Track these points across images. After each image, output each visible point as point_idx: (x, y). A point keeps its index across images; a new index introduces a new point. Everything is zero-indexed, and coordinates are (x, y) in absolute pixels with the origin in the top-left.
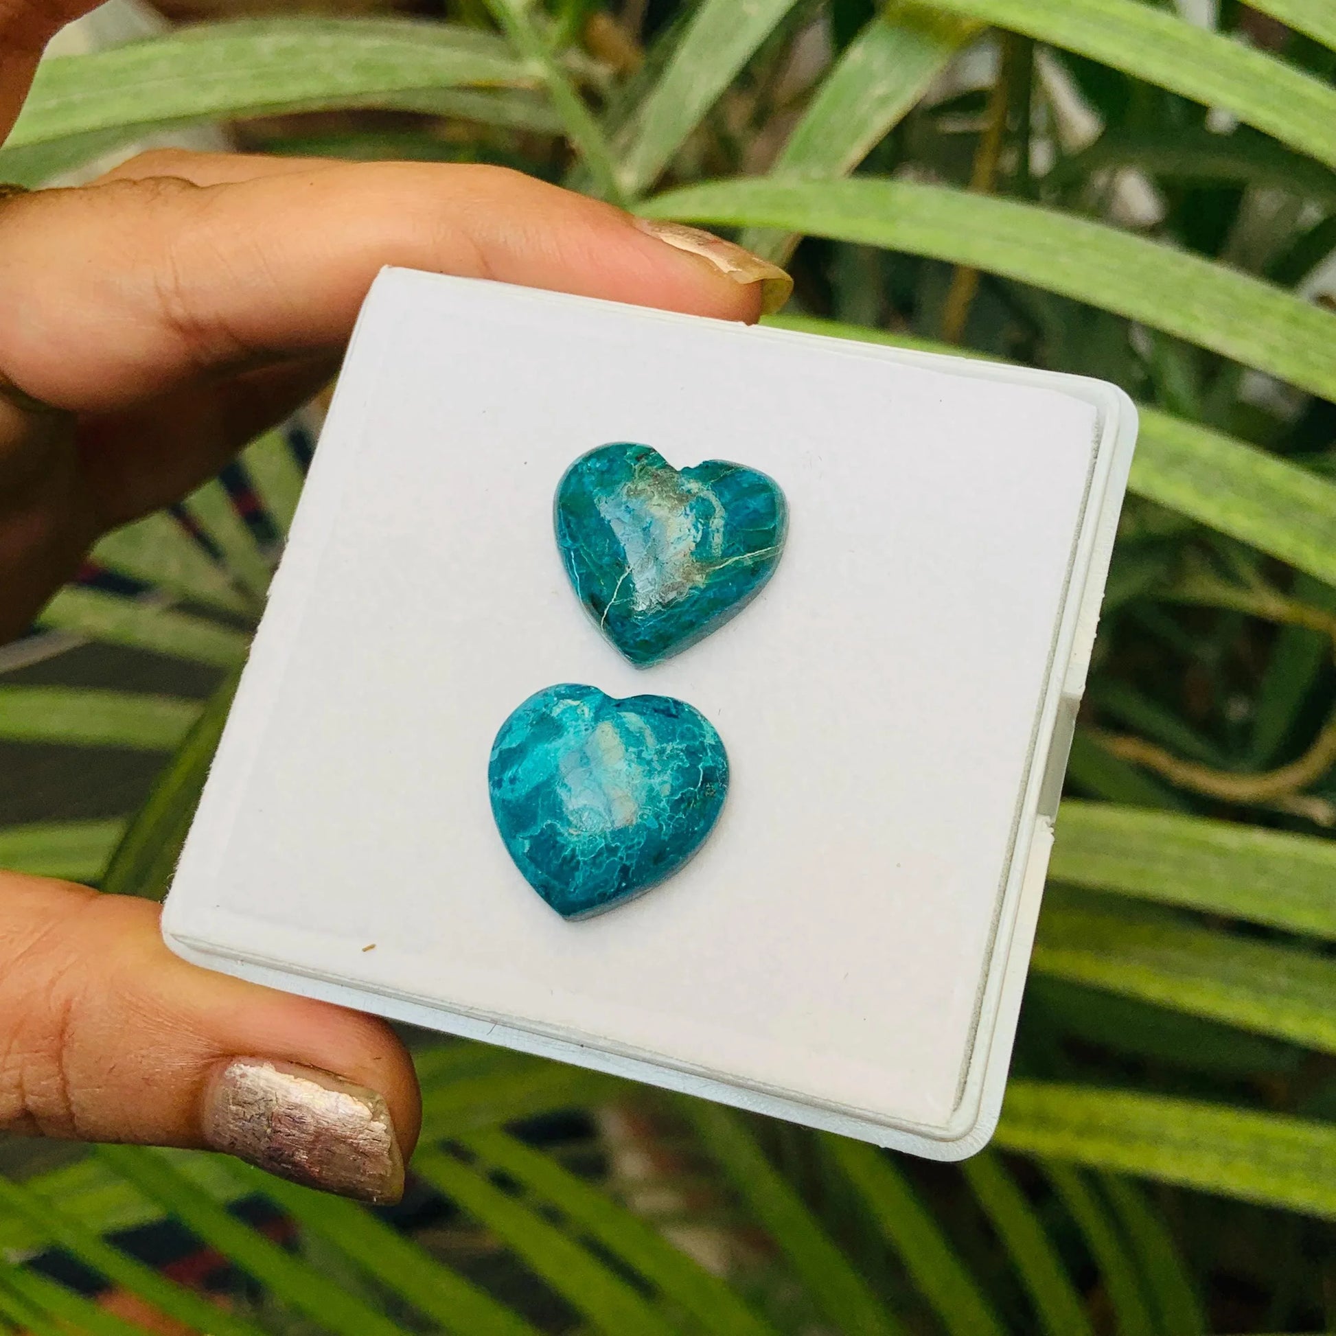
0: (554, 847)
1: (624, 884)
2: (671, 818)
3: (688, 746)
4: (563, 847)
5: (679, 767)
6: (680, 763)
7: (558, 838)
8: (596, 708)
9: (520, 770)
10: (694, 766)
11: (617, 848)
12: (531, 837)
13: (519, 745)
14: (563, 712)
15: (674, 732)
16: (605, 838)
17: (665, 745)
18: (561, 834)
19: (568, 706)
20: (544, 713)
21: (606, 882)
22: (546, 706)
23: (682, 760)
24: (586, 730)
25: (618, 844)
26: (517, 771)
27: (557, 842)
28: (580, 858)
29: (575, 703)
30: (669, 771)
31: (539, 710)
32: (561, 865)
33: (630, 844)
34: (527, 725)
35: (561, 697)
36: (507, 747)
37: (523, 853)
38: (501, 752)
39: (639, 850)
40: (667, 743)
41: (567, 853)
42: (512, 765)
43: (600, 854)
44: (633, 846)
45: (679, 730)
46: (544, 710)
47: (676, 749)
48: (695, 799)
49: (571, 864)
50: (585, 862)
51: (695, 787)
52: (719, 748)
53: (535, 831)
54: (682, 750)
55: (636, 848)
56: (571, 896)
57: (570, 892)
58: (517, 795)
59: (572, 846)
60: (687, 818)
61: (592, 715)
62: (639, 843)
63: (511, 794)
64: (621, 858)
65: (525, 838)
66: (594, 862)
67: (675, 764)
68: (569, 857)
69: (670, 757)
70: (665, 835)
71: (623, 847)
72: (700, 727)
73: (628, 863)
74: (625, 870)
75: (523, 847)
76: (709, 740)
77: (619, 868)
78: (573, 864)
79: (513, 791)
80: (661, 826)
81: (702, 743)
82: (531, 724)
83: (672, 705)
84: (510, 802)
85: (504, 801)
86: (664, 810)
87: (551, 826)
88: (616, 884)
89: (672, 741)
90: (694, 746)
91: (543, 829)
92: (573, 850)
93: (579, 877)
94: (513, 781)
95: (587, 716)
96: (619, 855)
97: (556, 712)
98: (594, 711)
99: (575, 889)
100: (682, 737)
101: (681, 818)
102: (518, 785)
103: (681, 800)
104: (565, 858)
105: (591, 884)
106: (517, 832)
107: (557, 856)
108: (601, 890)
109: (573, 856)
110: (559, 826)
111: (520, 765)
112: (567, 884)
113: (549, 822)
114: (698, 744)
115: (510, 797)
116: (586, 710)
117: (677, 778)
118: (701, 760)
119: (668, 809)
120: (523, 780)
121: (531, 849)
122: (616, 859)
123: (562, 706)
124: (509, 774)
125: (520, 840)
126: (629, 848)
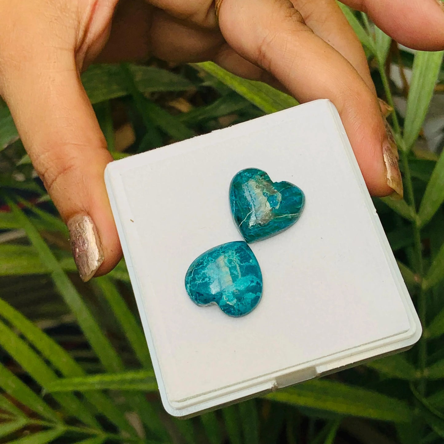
0: (242, 257)
2: (204, 260)
3: (195, 282)
4: (239, 256)
6: (198, 276)
9: (249, 284)
10: (194, 275)
12: (249, 262)
13: (249, 292)
14: (232, 300)
15: (198, 287)
17: (202, 282)
18: (238, 259)
19: (231, 302)
22: (238, 305)
23: (197, 277)
24: (225, 291)
26: (251, 284)
27: (240, 258)
28: (234, 252)
29: (228, 303)
30: (202, 273)
32: (241, 252)
35: (233, 307)
37: (253, 259)
38: (256, 293)
42: (252, 286)
44: (218, 253)
45: (197, 287)
46: (239, 303)
47: (198, 281)
48: (196, 266)
51: (195, 269)
52: (186, 283)
53: (247, 264)
56: (240, 244)
58: (251, 276)
59: (236, 256)
61: (223, 297)
62: (215, 253)
63: (254, 278)
65: (251, 263)
67: (200, 276)
69: (201, 278)
72: (190, 290)
73: (220, 249)
76: (189, 286)
78: (237, 251)
79: (253, 278)
80: (208, 258)
84: (255, 276)
86: (205, 262)
87: (242, 263)
89: (199, 284)
90: (193, 282)
91: (244, 263)
92: (236, 254)
93: (236, 248)
94: (252, 282)
95: (225, 296)
97: (235, 301)
98: (222, 298)
100: (196, 285)
101: (201, 260)
102: (251, 279)
103: (200, 265)
104: (239, 253)
106: (254, 266)
107: (241, 254)
109: (236, 253)
110: (239, 262)
111: (249, 285)
113: (242, 264)
114: (192, 283)
115: (254, 277)
116: (225, 298)
117: (200, 271)
118: (192, 278)
119: (204, 263)
120: (249, 280)
121: (250, 260)
122: (223, 250)
123: (233, 303)
124: (254, 284)
125: (253, 263)
126: (219, 252)
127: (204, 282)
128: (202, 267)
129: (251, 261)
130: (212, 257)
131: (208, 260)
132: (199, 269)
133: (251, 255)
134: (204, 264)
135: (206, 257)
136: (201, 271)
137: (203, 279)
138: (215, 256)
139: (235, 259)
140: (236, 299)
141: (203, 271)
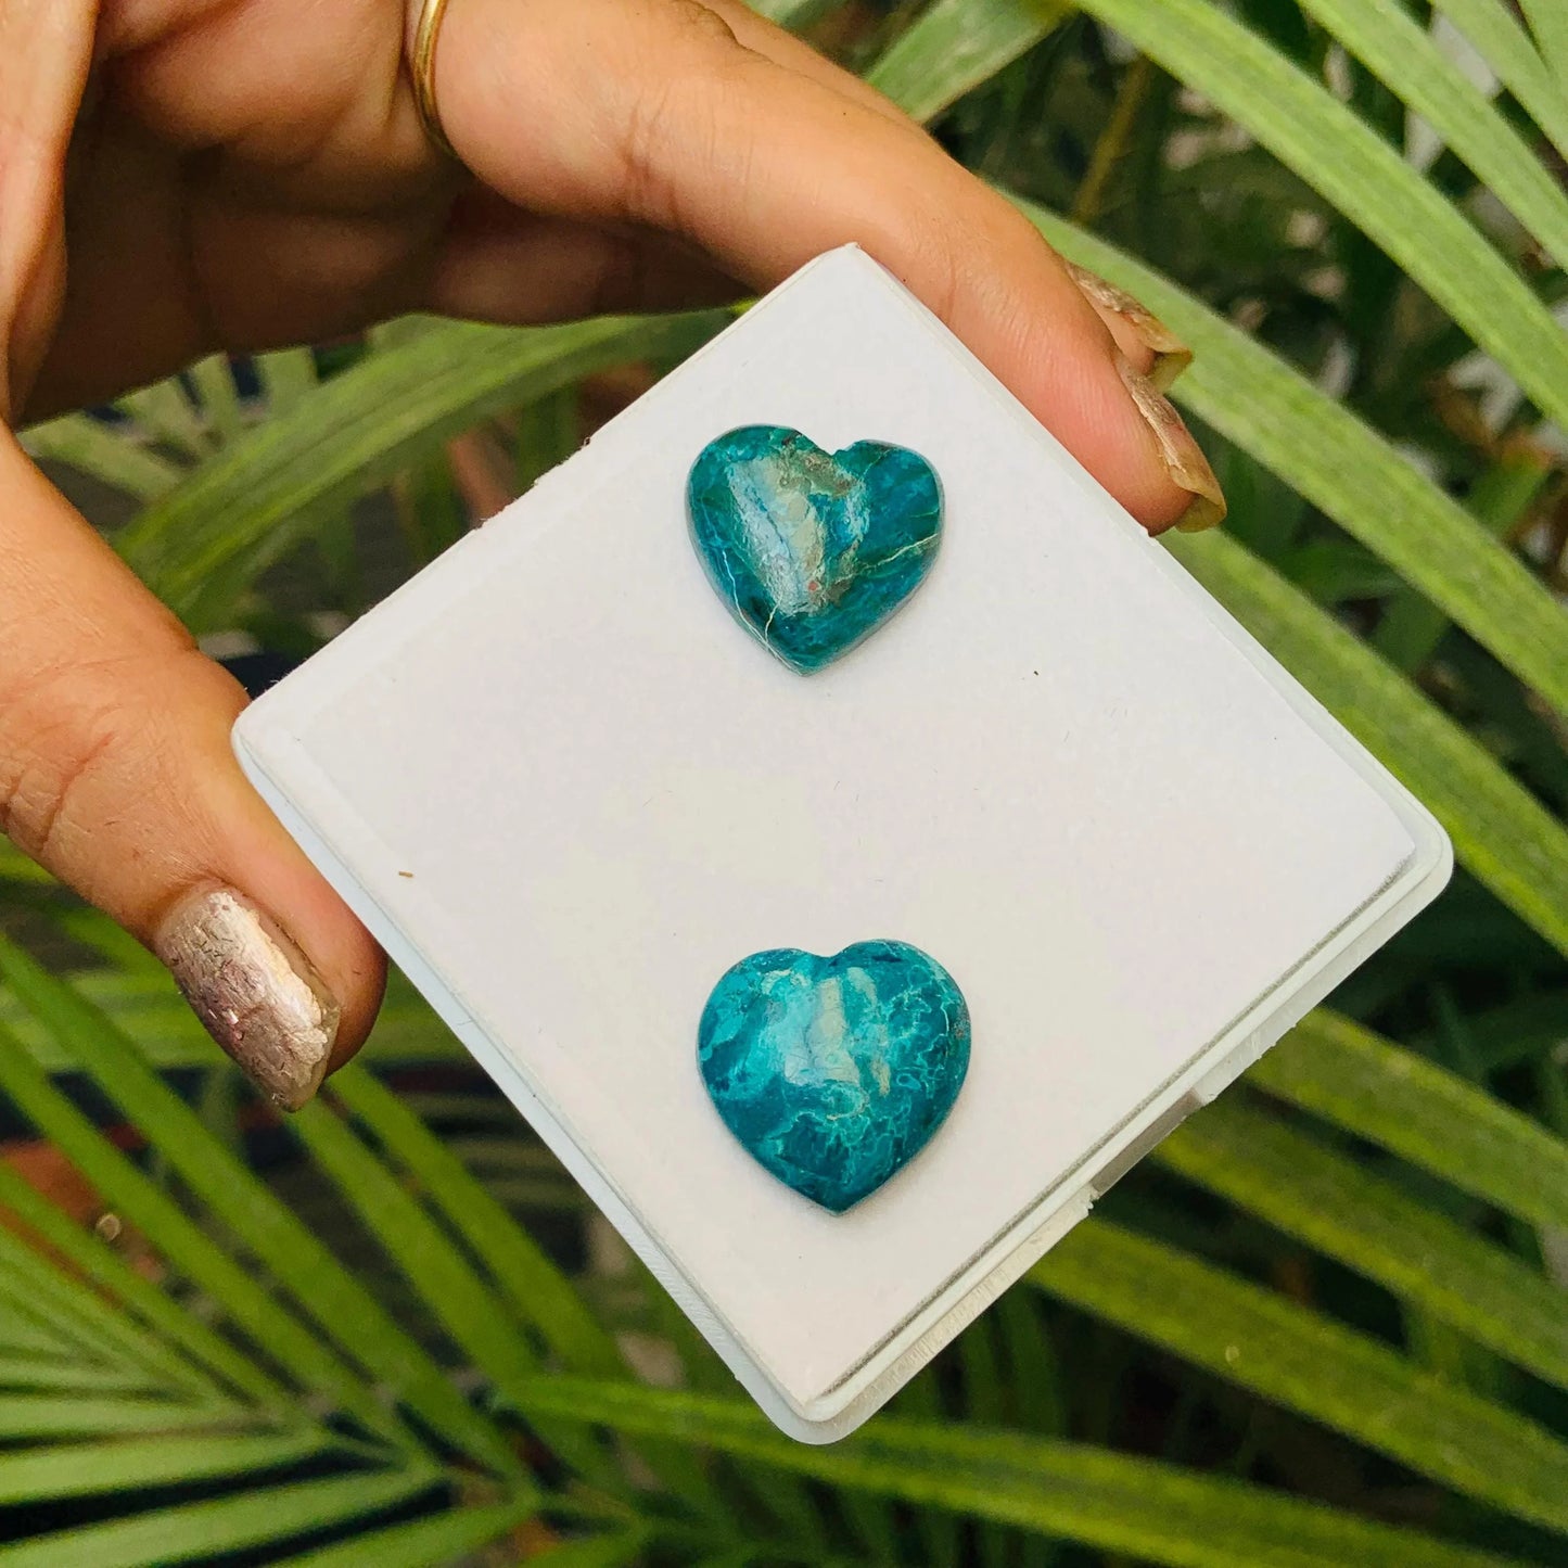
0: (814, 1139)
1: (899, 1160)
2: (931, 1073)
3: (923, 989)
4: (825, 1137)
5: (922, 1014)
6: (922, 1010)
7: (817, 1129)
8: (811, 972)
9: (747, 1064)
10: (936, 1010)
11: (885, 1122)
12: (785, 1136)
13: (737, 1037)
14: (776, 986)
15: (903, 978)
16: (870, 1115)
17: (900, 995)
18: (820, 1124)
19: (778, 978)
20: (753, 992)
21: (881, 1162)
22: (751, 984)
23: (923, 1007)
24: (810, 1000)
25: (885, 1117)
26: (744, 1066)
27: (816, 1134)
28: (848, 1145)
29: (785, 973)
30: (915, 1023)
31: (745, 991)
32: (828, 1157)
33: (897, 1114)
34: (738, 1010)
35: (766, 969)
36: (722, 1041)
37: (776, 1155)
38: (715, 1050)
39: (908, 1118)
40: (902, 991)
41: (831, 1141)
42: (736, 1060)
43: (868, 1134)
44: (901, 1115)
45: (908, 975)
46: (752, 989)
47: (914, 996)
48: (948, 1045)
49: (838, 1154)
50: (854, 1148)
51: (944, 1032)
52: (949, 982)
53: (786, 1127)
54: (919, 996)
55: (904, 1116)
56: (846, 1188)
57: (845, 1185)
59: (834, 1134)
60: (946, 1068)
61: (809, 981)
62: (906, 1110)
63: (743, 1093)
64: (892, 1132)
65: (778, 1138)
66: (865, 1146)
67: (916, 1013)
68: (834, 1148)
69: (910, 1007)
70: (930, 1093)
71: (891, 1118)
72: (926, 964)
73: (900, 1136)
74: (898, 1143)
75: (775, 1147)
76: (939, 977)
77: (891, 1143)
78: (840, 1153)
79: (745, 1089)
80: (923, 1084)
81: (934, 981)
82: (743, 1009)
83: (888, 947)
84: (745, 1102)
85: (736, 1103)
86: (922, 1066)
87: (804, 1118)
88: (891, 1161)
89: (905, 988)
90: (928, 988)
91: (795, 1124)
92: (838, 1138)
93: (851, 1166)
94: (742, 1077)
95: (804, 984)
96: (889, 1128)
97: (767, 988)
98: (809, 976)
99: (849, 1181)
100: (914, 980)
101: (941, 1070)
102: (750, 1082)
103: (936, 1051)
104: (830, 1149)
105: (865, 1171)
107: (821, 1149)
108: (876, 1174)
109: (839, 1144)
110: (814, 1115)
111: (746, 1058)
112: (839, 1178)
113: (801, 1113)
114: (931, 983)
115: (743, 1096)
116: (801, 978)
117: (925, 1028)
118: (940, 1001)
119: (926, 1064)
120: (755, 1075)
121: (786, 1148)
122: (887, 1134)
123: (770, 980)
124: (734, 1071)
125: (769, 1141)
126: (897, 1118)
127: (894, 999)
128: (925, 1047)
129: (780, 1143)
130: (911, 1091)
131: (916, 1075)
132: (932, 1036)
133: (790, 1170)
134: (924, 1055)
135: (931, 1086)
136: (921, 1029)
137: (899, 1004)
138: (899, 1100)
139: (830, 1121)
140: (766, 996)
141: (914, 1031)
